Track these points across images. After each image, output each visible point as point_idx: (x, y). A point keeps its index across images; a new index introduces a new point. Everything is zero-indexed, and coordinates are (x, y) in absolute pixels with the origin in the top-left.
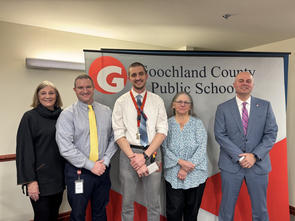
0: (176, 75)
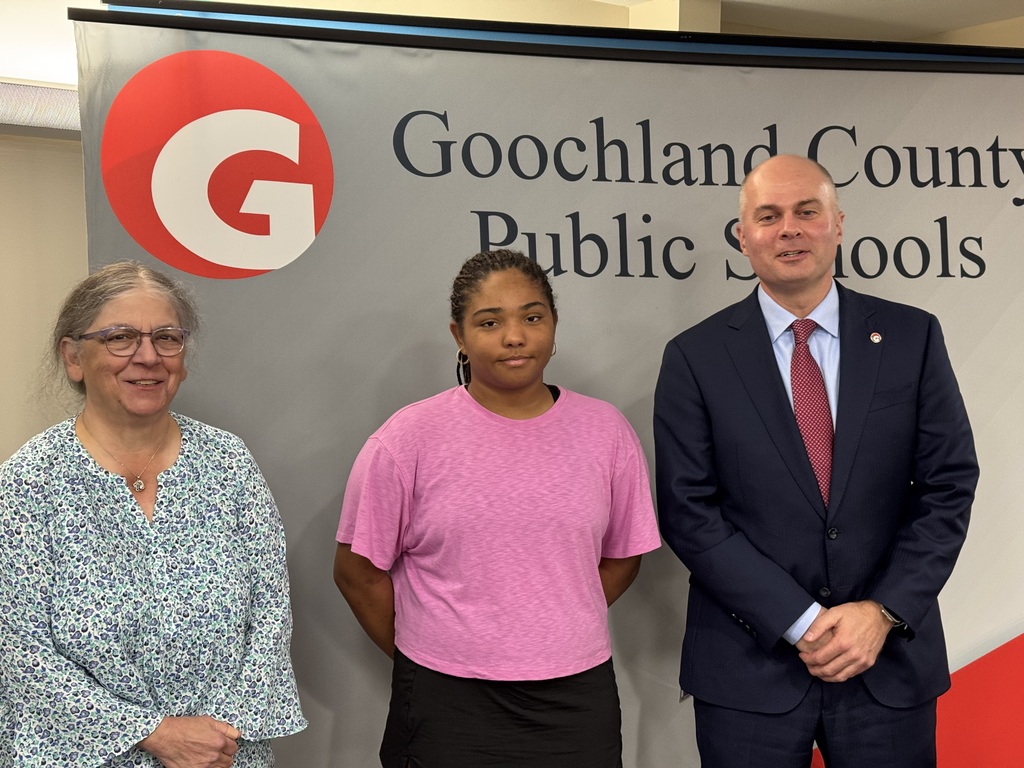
0: (613, 169)
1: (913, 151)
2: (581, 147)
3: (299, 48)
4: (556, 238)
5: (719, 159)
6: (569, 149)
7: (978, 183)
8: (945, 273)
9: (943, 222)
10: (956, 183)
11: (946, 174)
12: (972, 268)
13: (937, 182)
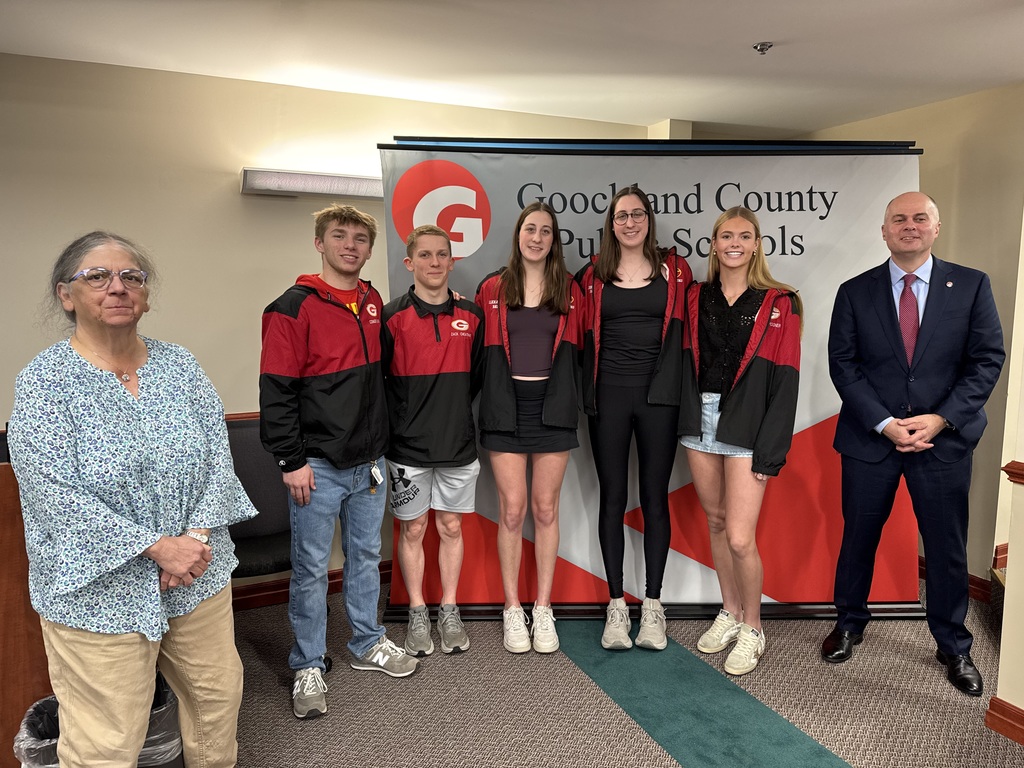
1: (768, 194)
2: (605, 197)
3: (475, 156)
4: (592, 240)
5: (672, 201)
6: (599, 199)
7: (801, 209)
8: (784, 253)
9: (783, 228)
10: (790, 209)
11: (785, 205)
12: (797, 250)
13: (780, 209)
